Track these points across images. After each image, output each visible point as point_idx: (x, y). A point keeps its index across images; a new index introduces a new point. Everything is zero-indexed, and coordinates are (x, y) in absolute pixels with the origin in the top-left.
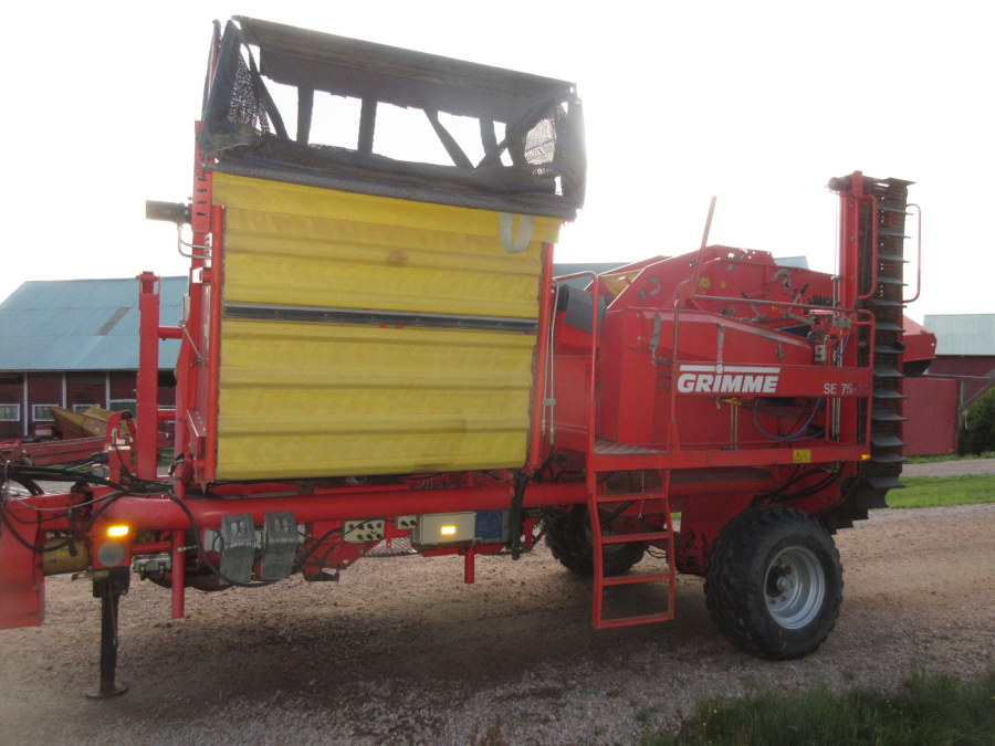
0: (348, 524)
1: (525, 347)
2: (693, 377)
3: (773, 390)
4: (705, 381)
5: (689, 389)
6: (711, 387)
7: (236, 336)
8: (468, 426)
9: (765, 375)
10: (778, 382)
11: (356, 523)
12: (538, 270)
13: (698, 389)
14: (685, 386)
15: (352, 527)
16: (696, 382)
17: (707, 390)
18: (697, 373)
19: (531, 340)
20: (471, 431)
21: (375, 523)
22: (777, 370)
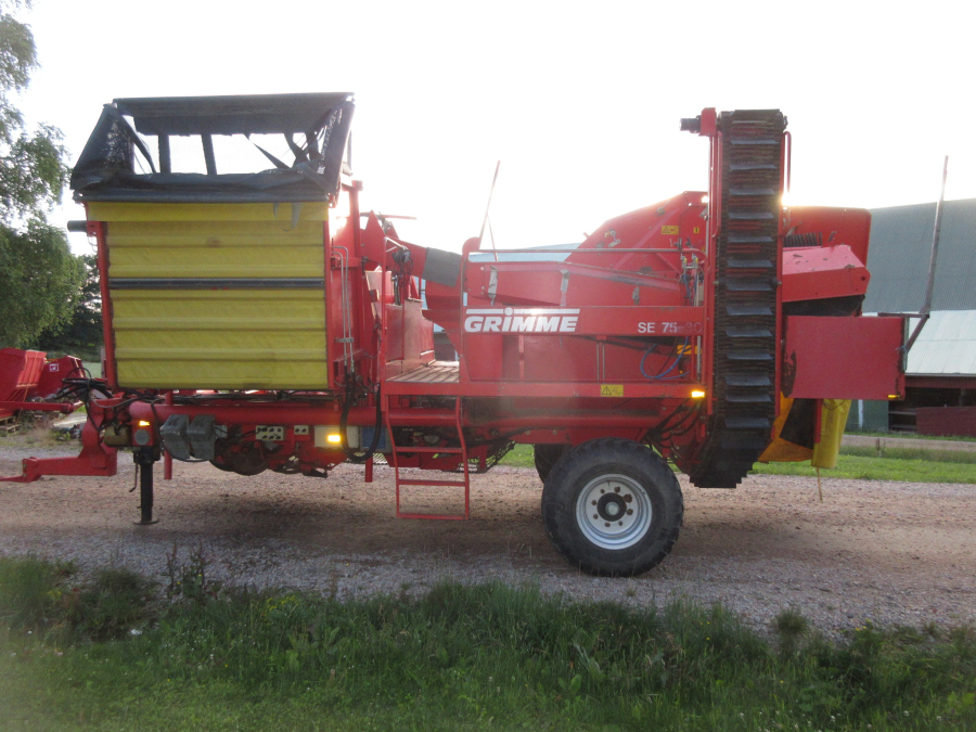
0: (257, 427)
1: (318, 299)
2: (481, 319)
3: (573, 330)
4: (493, 322)
5: (478, 328)
6: (500, 327)
7: (119, 299)
8: (277, 357)
9: (561, 316)
10: (577, 322)
11: (262, 427)
12: (321, 241)
13: (486, 329)
14: (472, 326)
15: (259, 430)
16: (483, 323)
17: (495, 329)
18: (485, 316)
19: (320, 294)
20: (281, 361)
21: (276, 428)
22: (577, 311)
